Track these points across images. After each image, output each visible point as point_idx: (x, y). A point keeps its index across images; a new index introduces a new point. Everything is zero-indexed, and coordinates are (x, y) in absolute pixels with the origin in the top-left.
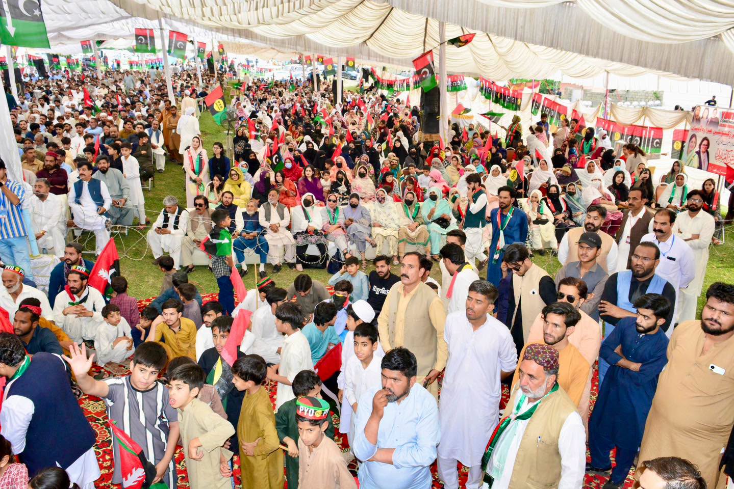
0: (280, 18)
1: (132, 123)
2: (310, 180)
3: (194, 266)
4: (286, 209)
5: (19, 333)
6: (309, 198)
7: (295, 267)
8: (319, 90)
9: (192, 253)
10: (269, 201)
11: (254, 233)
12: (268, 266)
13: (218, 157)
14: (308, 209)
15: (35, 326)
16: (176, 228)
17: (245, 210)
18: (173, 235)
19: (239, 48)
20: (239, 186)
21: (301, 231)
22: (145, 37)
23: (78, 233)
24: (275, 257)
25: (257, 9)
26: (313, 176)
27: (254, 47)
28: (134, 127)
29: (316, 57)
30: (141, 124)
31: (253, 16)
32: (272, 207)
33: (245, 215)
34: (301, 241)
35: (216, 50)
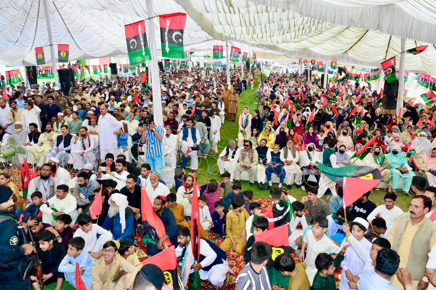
0: (296, 39)
1: (209, 97)
2: (311, 135)
3: (241, 181)
4: (297, 152)
5: (156, 210)
6: (312, 146)
7: (301, 188)
8: (310, 80)
9: (241, 173)
10: (287, 146)
11: (278, 164)
12: (284, 185)
13: (257, 118)
14: (310, 153)
15: (163, 207)
16: (233, 157)
17: (272, 150)
18: (231, 162)
19: (264, 55)
20: (268, 136)
21: (305, 166)
22: (218, 50)
23: (181, 156)
24: (289, 181)
25: (283, 34)
26: (313, 133)
27: (273, 55)
28: (210, 99)
29: (310, 60)
30: (213, 98)
31: (280, 38)
32: (289, 150)
33: (272, 153)
34: (305, 172)
35: (252, 56)
